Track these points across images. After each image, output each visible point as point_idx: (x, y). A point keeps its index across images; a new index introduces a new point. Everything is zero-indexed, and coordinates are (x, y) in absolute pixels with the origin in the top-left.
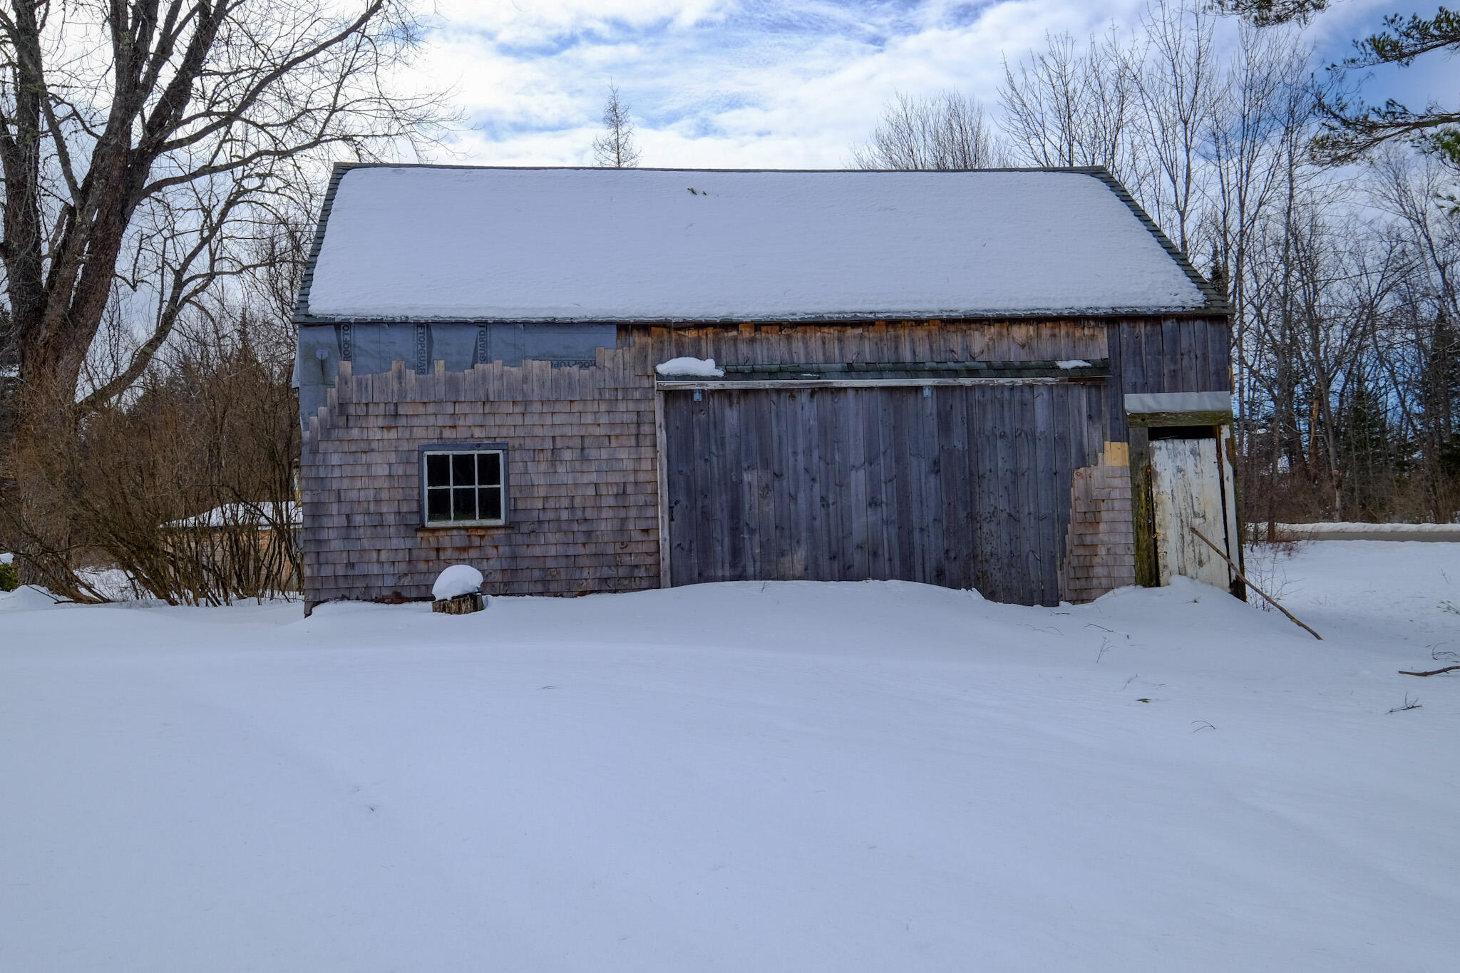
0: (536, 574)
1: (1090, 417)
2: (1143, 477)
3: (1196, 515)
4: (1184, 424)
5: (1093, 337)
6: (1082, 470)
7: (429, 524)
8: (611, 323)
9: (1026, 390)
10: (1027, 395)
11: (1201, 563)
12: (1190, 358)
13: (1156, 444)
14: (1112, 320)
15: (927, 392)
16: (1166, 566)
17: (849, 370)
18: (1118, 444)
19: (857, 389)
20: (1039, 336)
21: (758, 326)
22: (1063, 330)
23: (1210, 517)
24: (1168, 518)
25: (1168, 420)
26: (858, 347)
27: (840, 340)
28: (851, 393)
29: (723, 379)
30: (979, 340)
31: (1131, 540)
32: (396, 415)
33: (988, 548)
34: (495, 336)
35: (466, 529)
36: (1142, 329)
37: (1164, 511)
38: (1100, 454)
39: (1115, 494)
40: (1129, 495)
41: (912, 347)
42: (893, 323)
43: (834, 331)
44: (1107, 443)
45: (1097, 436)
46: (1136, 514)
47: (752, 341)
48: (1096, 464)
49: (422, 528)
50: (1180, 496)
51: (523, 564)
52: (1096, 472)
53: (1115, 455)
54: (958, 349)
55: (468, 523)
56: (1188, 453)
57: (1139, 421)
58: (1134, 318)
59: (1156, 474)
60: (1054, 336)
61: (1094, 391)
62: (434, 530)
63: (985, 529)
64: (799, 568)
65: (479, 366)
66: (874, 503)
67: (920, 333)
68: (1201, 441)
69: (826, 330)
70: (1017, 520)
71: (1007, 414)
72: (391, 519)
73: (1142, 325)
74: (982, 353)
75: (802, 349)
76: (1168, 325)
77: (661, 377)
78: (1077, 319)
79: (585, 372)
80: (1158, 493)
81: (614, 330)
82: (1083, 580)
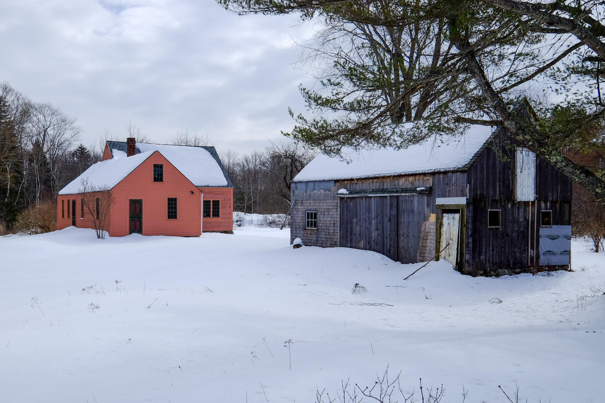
0: (321, 242)
1: (427, 205)
2: (439, 225)
3: (451, 239)
4: (451, 208)
5: (428, 180)
6: (424, 222)
7: (307, 228)
8: (332, 180)
9: (412, 196)
10: (412, 199)
11: (450, 256)
12: (455, 186)
13: (444, 215)
14: (433, 174)
15: (388, 197)
16: (441, 255)
17: (373, 191)
18: (434, 214)
19: (374, 197)
20: (415, 180)
21: (357, 179)
22: (421, 177)
23: (454, 240)
24: (444, 239)
25: (446, 207)
26: (376, 185)
27: (373, 183)
28: (373, 198)
29: (348, 194)
30: (402, 181)
31: (435, 246)
32: (302, 203)
33: (402, 245)
34: (317, 184)
35: (311, 230)
36: (442, 176)
37: (443, 237)
38: (429, 218)
39: (432, 231)
40: (435, 231)
41: (387, 185)
42: (384, 177)
43: (371, 180)
44: (431, 214)
45: (429, 211)
46: (436, 238)
47: (356, 183)
48: (428, 221)
49: (305, 229)
50: (448, 232)
51: (319, 239)
52: (427, 223)
53: (433, 218)
54: (396, 184)
55: (312, 228)
56: (452, 218)
57: (439, 207)
58: (439, 173)
59: (443, 224)
60: (419, 179)
61: (428, 197)
62: (307, 229)
63: (401, 239)
64: (362, 246)
65: (314, 191)
66: (377, 229)
67: (388, 180)
68: (456, 214)
69: (370, 180)
70: (409, 237)
71: (407, 204)
72: (301, 227)
73: (442, 175)
74: (402, 185)
75: (365, 186)
76: (450, 174)
77: (338, 194)
78: (424, 174)
79: (329, 192)
80: (442, 231)
81: (334, 182)
82: (422, 257)
